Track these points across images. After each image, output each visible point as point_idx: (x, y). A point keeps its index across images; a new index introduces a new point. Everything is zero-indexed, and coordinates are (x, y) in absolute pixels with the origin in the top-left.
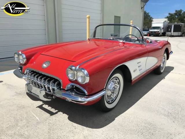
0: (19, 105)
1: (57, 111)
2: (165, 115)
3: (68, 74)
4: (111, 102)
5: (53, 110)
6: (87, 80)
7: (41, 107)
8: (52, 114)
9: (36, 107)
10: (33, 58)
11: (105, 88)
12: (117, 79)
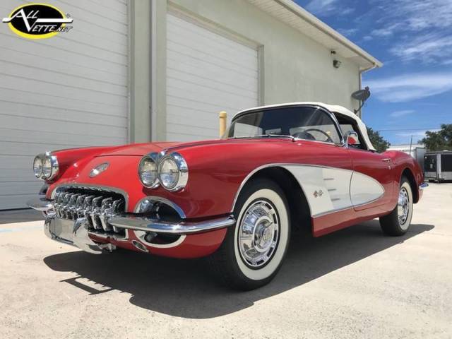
4: (255, 265)
11: (232, 211)
12: (270, 208)
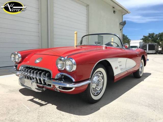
0: (12, 99)
1: (46, 103)
2: (146, 106)
3: (57, 64)
4: (96, 94)
5: (43, 102)
6: (75, 68)
7: (32, 100)
8: (41, 105)
9: (28, 100)
10: (27, 57)
11: (90, 77)
12: (101, 74)
